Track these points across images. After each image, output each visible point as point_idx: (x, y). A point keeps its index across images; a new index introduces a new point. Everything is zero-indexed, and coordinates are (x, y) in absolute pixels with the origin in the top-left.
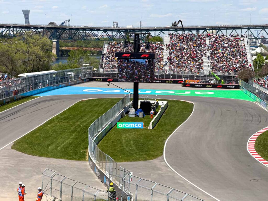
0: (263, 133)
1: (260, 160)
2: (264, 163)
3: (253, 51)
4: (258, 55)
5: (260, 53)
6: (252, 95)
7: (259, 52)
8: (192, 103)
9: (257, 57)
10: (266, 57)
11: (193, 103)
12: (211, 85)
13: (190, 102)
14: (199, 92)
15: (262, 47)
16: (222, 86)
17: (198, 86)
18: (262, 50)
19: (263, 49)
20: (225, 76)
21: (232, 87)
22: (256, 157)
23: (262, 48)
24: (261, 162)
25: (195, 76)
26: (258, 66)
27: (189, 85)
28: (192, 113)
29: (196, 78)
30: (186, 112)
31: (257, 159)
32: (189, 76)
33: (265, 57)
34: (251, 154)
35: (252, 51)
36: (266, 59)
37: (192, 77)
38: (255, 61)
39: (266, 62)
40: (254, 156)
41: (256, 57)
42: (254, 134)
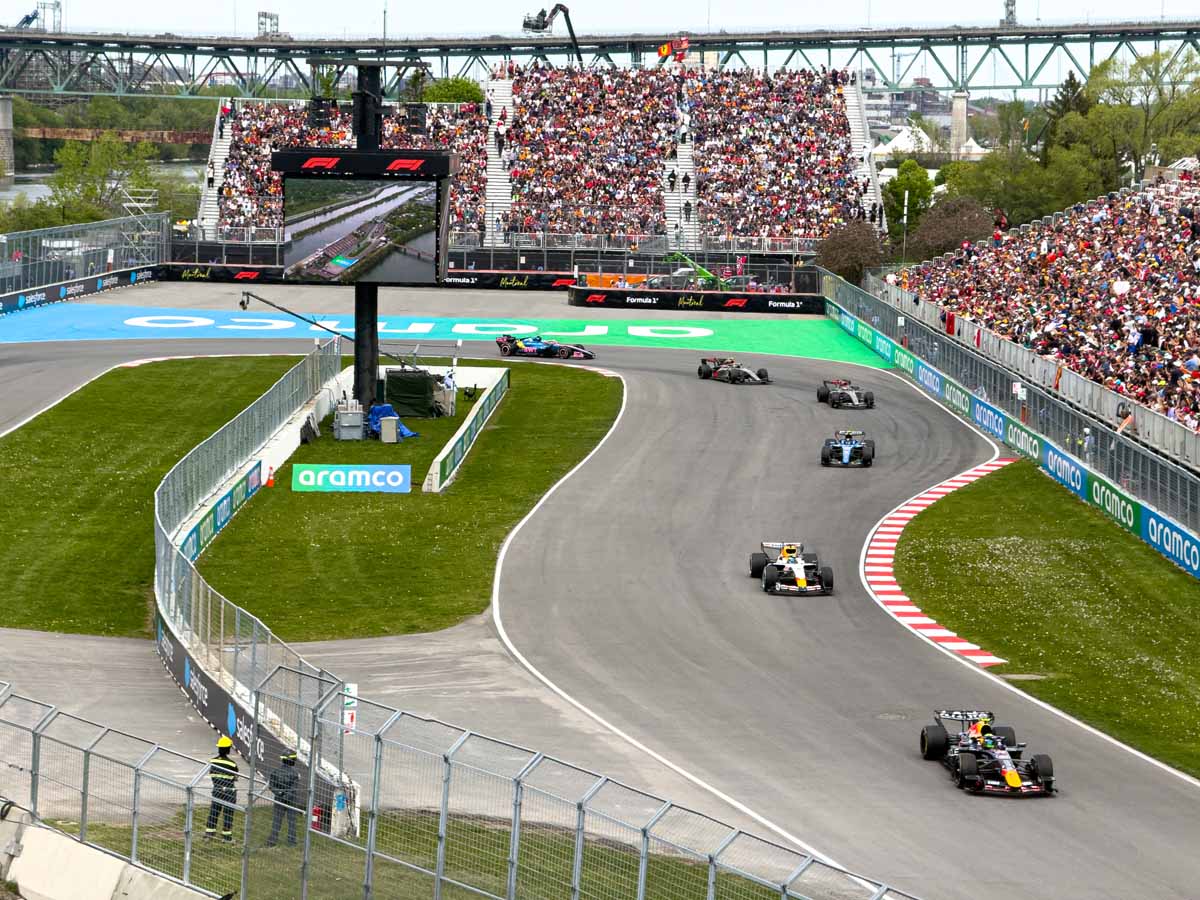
0: (928, 506)
1: (916, 626)
2: (937, 639)
3: (881, 144)
4: (903, 161)
5: (912, 155)
6: (879, 340)
7: (910, 151)
8: (614, 377)
9: (900, 174)
10: (938, 171)
11: (618, 375)
12: (696, 297)
13: (609, 373)
14: (646, 329)
15: (920, 129)
16: (746, 300)
17: (640, 300)
18: (919, 140)
19: (926, 139)
20: (761, 256)
21: (793, 305)
22: (900, 614)
23: (922, 134)
24: (924, 635)
25: (629, 258)
26: (905, 212)
27: (601, 299)
28: (614, 420)
29: (631, 263)
30: (591, 418)
31: (904, 621)
32: (602, 258)
33: (932, 174)
34: (879, 600)
35: (876, 145)
36: (939, 181)
37: (613, 262)
38: (890, 191)
39: (938, 196)
40: (890, 610)
41: (893, 172)
42: (892, 514)
